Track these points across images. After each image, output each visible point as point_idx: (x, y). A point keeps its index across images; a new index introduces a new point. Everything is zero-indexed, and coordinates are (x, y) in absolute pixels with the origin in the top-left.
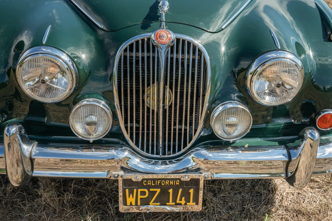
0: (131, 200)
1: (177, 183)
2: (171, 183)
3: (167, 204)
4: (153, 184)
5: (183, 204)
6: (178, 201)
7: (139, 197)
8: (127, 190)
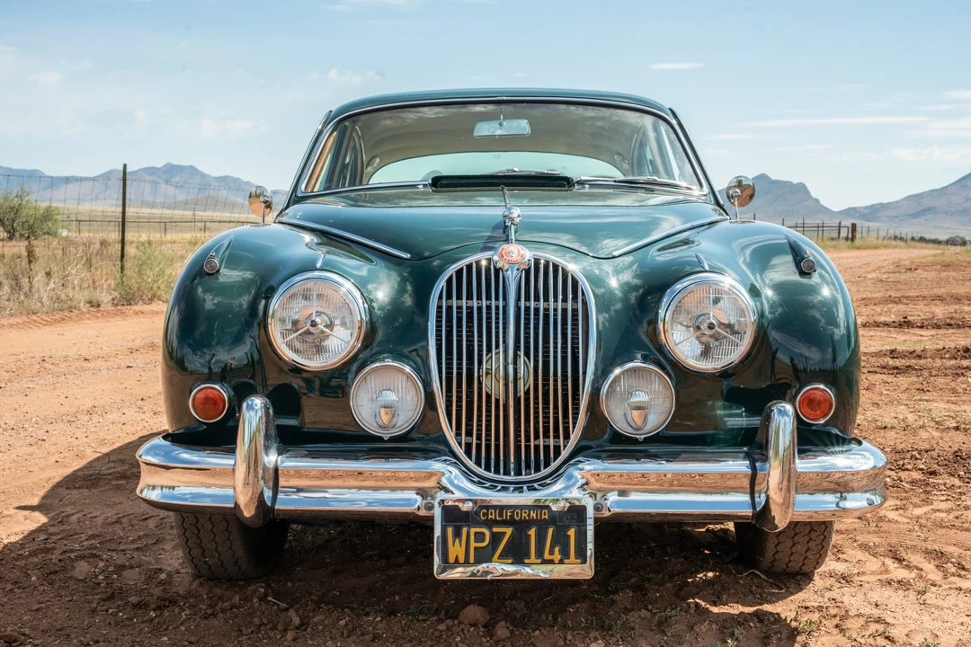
0: (456, 550)
1: (543, 517)
2: (533, 514)
3: (526, 561)
4: (498, 518)
5: (557, 561)
6: (547, 556)
7: (473, 544)
8: (450, 531)
